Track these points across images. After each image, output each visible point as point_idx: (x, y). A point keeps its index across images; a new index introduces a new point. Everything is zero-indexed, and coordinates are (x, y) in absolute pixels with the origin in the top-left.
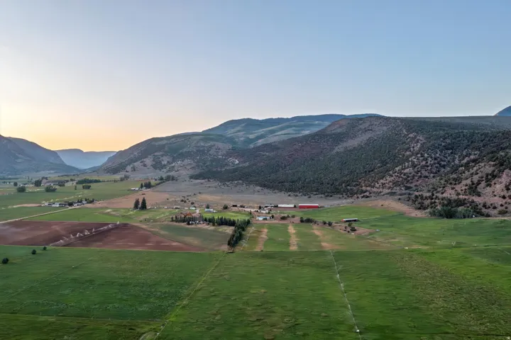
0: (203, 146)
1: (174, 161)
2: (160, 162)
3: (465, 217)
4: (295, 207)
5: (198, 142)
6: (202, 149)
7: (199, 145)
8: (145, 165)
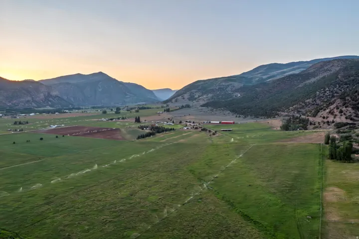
0: (224, 85)
1: (202, 95)
2: (194, 96)
3: (293, 130)
4: (220, 123)
5: (221, 83)
6: (222, 87)
7: (221, 84)
8: (184, 98)
